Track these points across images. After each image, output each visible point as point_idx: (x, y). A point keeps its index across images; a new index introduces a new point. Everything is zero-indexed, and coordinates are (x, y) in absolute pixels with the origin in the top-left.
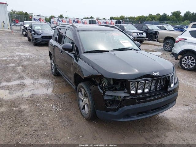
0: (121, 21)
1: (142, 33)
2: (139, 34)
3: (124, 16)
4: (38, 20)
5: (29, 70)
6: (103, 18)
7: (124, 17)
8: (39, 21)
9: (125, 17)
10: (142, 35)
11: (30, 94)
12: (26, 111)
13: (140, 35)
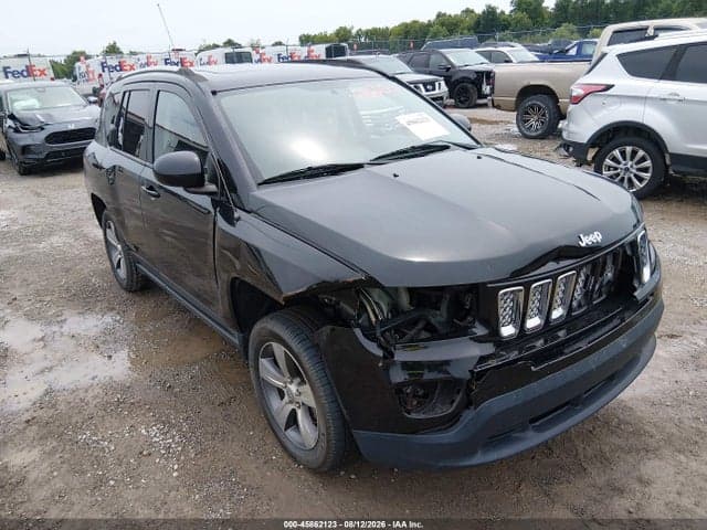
0: (344, 44)
1: (432, 83)
2: (421, 86)
3: (348, 27)
4: (22, 73)
5: (17, 283)
6: (273, 42)
7: (350, 32)
8: (29, 75)
9: (354, 32)
10: (434, 89)
11: (35, 390)
12: (32, 476)
13: (427, 90)
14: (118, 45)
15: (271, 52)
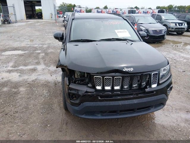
1: (182, 24)
2: (177, 24)
4: (79, 11)
7: (173, 6)
8: (80, 12)
9: (174, 7)
10: (182, 25)
11: (35, 78)
14: (107, 6)
15: (142, 11)
